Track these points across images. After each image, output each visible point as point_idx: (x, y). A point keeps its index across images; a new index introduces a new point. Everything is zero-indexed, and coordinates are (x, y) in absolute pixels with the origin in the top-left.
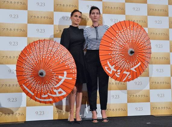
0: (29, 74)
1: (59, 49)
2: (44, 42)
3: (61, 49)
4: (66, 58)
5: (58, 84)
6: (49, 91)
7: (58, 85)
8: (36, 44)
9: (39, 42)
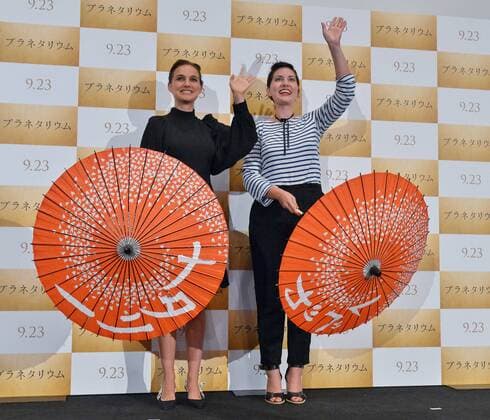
0: (81, 253)
1: (176, 177)
2: (128, 155)
3: (184, 177)
4: (198, 202)
5: (174, 279)
6: (147, 302)
7: (175, 283)
8: (103, 160)
9: (111, 155)
